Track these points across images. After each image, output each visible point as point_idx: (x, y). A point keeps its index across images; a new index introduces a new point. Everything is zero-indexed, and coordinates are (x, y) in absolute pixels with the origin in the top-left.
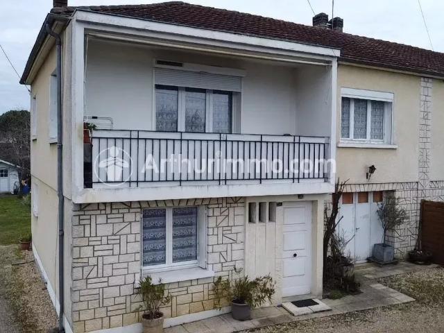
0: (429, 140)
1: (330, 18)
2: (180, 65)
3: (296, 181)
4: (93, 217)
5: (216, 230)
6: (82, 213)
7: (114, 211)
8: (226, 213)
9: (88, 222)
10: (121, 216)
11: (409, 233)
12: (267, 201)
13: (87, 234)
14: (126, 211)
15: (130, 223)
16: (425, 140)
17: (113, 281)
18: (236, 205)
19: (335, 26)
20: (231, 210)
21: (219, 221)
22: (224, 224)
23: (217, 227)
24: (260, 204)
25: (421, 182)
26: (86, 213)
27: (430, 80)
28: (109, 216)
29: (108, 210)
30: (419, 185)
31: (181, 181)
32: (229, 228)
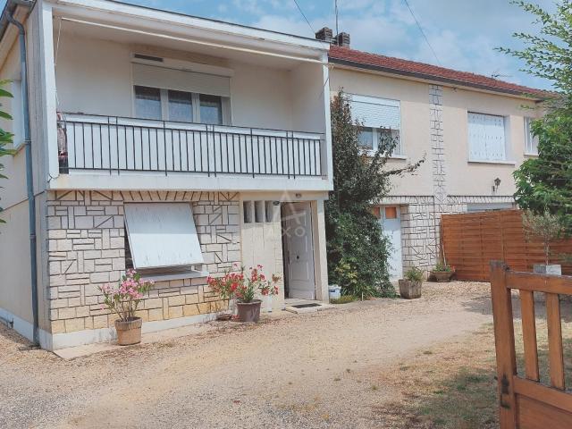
0: (442, 151)
1: (334, 35)
2: (161, 60)
3: (292, 178)
4: (71, 209)
5: (208, 228)
6: (58, 203)
7: (93, 203)
8: (218, 211)
9: (65, 213)
10: (102, 208)
11: (428, 251)
12: (263, 199)
13: (65, 226)
14: (108, 203)
15: (113, 216)
16: (438, 151)
17: (95, 278)
18: (229, 203)
19: (341, 42)
20: (224, 208)
21: (211, 219)
22: (218, 222)
23: (209, 225)
24: (256, 203)
25: (438, 196)
26: (63, 203)
27: (440, 88)
28: (88, 209)
29: (88, 201)
30: (436, 199)
31: (166, 171)
32: (224, 227)
